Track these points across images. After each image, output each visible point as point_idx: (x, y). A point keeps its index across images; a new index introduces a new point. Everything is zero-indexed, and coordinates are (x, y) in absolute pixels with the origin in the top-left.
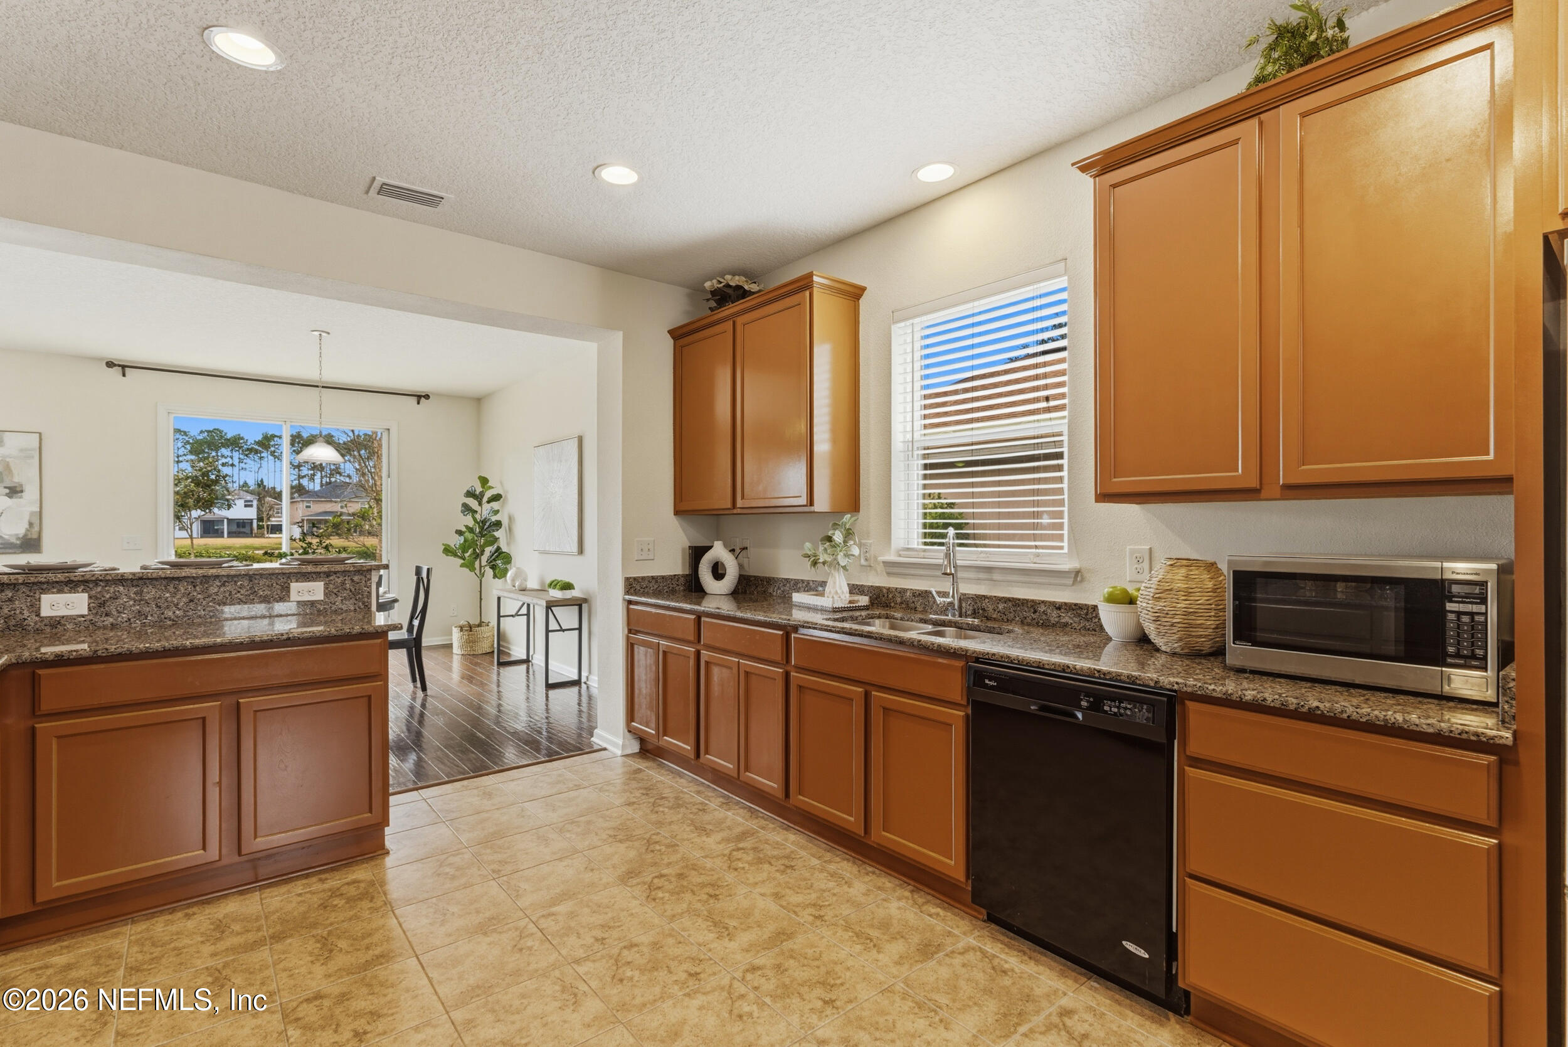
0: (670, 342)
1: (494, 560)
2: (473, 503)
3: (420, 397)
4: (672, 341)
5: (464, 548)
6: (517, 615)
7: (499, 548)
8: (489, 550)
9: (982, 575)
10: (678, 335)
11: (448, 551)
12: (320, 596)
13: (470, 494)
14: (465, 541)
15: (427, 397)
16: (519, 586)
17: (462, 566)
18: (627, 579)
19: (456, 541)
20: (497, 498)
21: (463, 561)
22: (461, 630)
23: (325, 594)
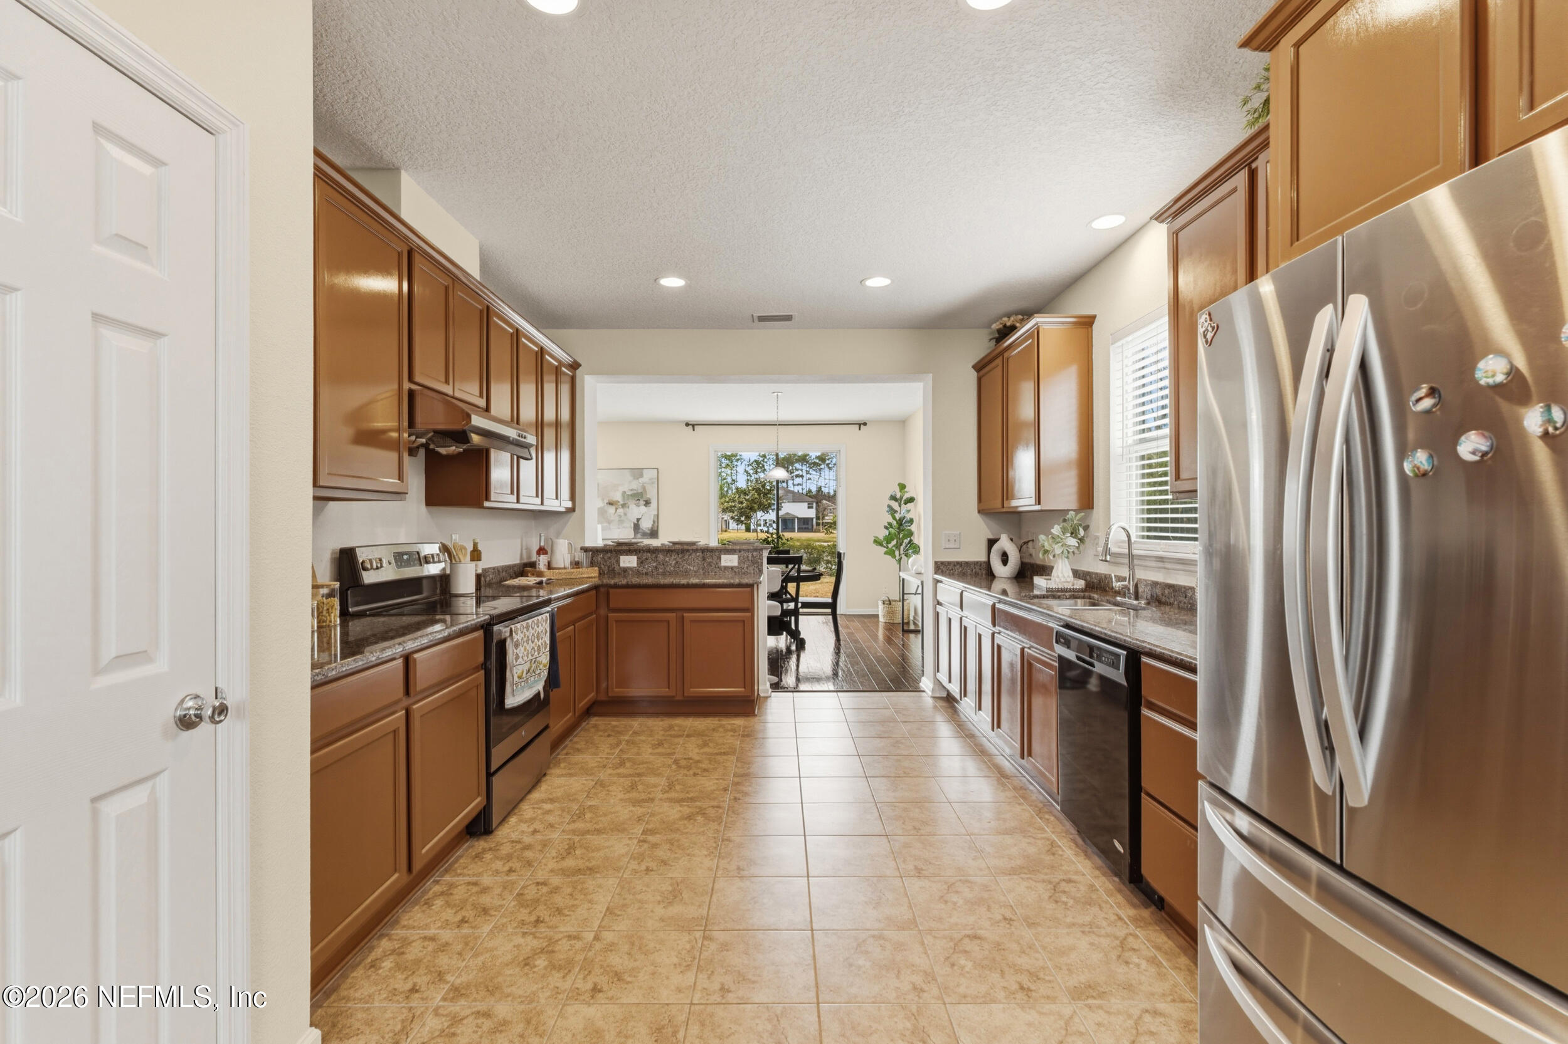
0: (974, 375)
1: (907, 550)
2: (895, 505)
3: (861, 424)
4: (976, 374)
5: (889, 539)
6: (916, 594)
7: (911, 541)
8: (906, 541)
9: (1160, 564)
10: (980, 367)
11: (877, 542)
12: (735, 564)
13: (893, 498)
14: (889, 534)
15: (865, 424)
16: (917, 569)
17: (886, 553)
18: (936, 563)
19: (883, 534)
20: (911, 500)
21: (886, 549)
22: (884, 603)
23: (739, 563)
